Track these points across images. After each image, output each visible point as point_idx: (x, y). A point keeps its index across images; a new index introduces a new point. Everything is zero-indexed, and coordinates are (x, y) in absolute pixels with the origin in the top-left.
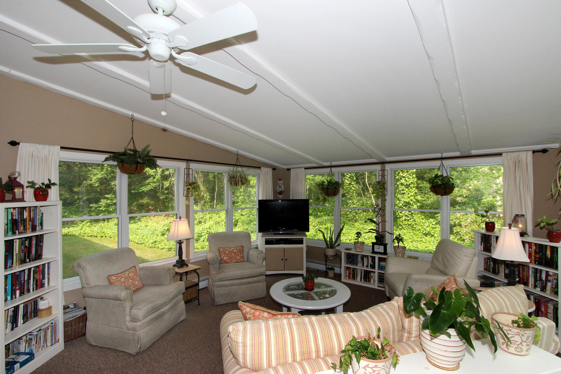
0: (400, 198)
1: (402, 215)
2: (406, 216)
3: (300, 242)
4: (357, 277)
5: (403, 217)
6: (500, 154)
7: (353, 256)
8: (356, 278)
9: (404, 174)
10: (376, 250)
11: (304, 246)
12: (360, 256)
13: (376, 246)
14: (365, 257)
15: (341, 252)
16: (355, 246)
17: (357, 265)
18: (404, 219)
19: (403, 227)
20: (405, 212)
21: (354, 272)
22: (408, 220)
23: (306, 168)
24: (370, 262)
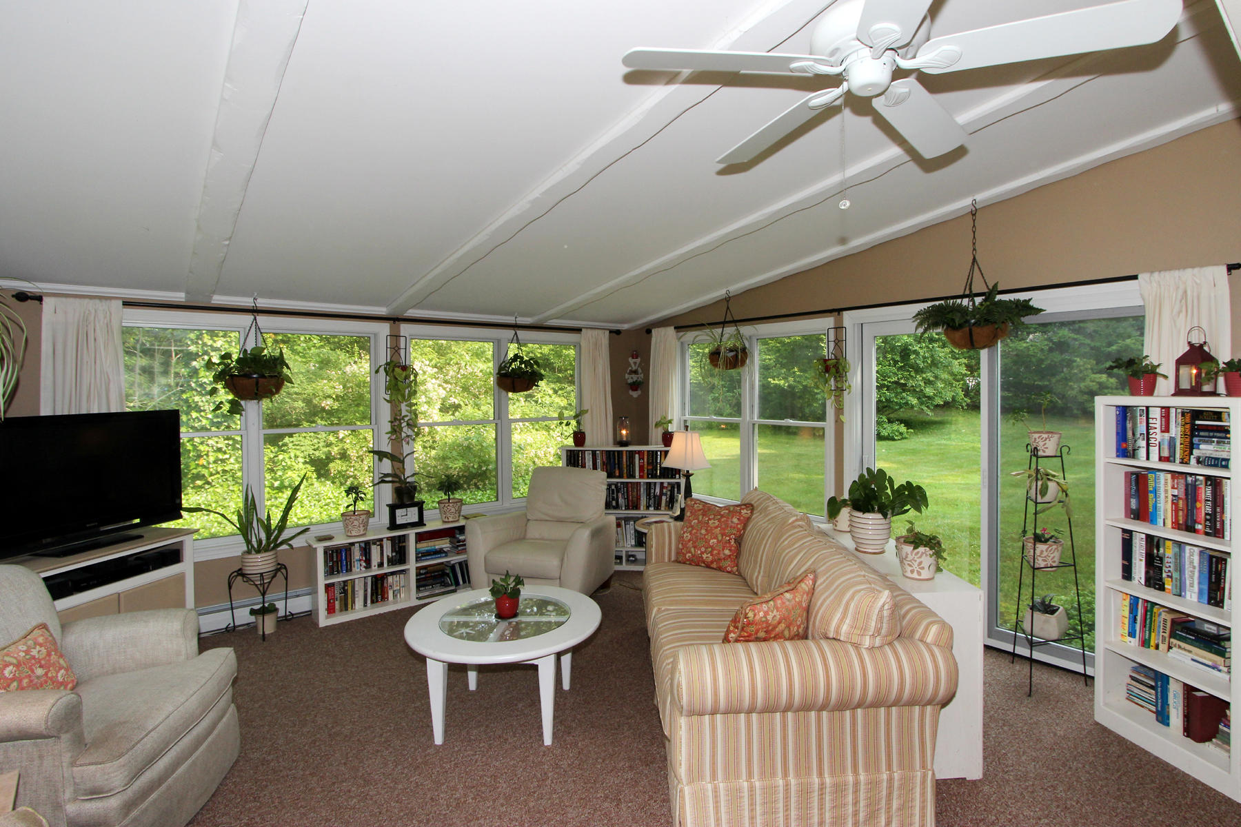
0: (200, 404)
1: (207, 448)
2: (219, 450)
3: (171, 556)
4: (353, 602)
5: (210, 454)
6: (578, 330)
7: (337, 552)
8: (350, 606)
9: (215, 341)
10: (399, 521)
11: (185, 568)
12: (357, 545)
13: (399, 512)
14: (374, 544)
15: (316, 548)
16: (346, 526)
17: (349, 570)
18: (212, 459)
19: (210, 479)
20: (216, 439)
21: (345, 592)
22: (223, 461)
23: (128, 304)
24: (388, 551)
